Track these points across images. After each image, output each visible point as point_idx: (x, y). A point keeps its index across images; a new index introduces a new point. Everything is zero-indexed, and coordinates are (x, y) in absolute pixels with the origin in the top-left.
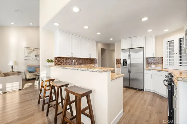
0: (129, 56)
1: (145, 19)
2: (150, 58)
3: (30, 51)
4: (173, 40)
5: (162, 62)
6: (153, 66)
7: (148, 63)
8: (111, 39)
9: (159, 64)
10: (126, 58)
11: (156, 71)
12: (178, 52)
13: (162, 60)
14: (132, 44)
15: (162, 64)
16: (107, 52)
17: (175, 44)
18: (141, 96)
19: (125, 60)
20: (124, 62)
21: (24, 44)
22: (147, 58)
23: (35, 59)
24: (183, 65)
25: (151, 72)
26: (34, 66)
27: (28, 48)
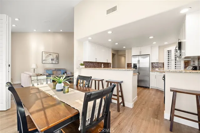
0: (139, 61)
1: (151, 37)
2: (154, 63)
3: (47, 55)
4: (171, 50)
5: (164, 66)
6: (157, 69)
7: (153, 67)
8: (124, 47)
9: (161, 67)
10: (136, 62)
11: (159, 73)
12: (174, 59)
13: (164, 65)
14: (140, 52)
15: (164, 68)
16: (116, 56)
17: (172, 53)
18: (148, 91)
19: (135, 64)
20: (134, 66)
21: (42, 49)
22: (152, 63)
23: (51, 63)
24: (177, 69)
25: (155, 73)
26: (50, 69)
27: (46, 52)
